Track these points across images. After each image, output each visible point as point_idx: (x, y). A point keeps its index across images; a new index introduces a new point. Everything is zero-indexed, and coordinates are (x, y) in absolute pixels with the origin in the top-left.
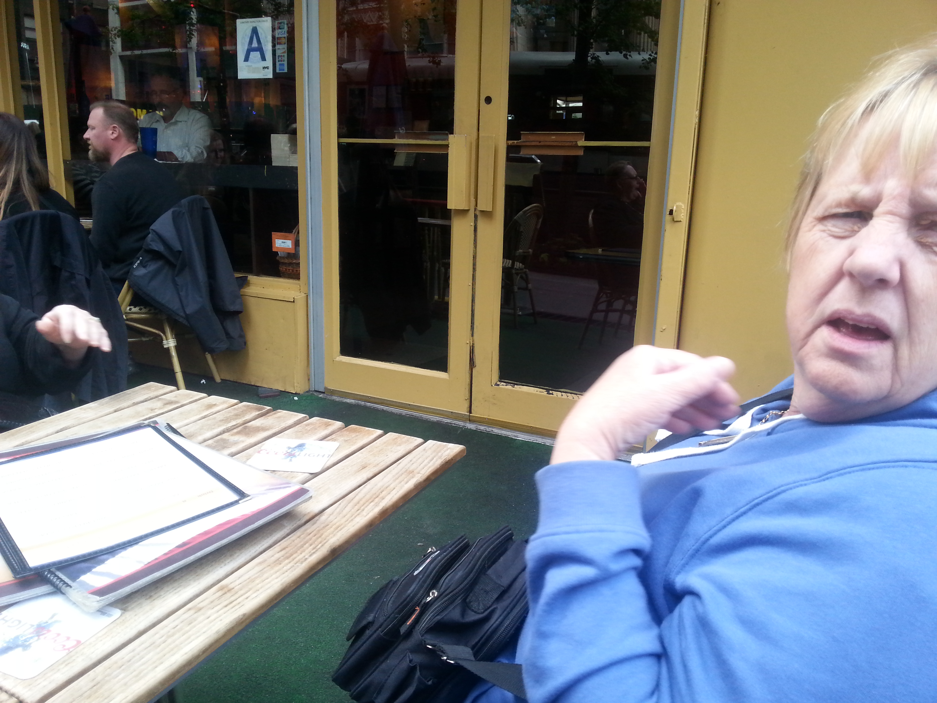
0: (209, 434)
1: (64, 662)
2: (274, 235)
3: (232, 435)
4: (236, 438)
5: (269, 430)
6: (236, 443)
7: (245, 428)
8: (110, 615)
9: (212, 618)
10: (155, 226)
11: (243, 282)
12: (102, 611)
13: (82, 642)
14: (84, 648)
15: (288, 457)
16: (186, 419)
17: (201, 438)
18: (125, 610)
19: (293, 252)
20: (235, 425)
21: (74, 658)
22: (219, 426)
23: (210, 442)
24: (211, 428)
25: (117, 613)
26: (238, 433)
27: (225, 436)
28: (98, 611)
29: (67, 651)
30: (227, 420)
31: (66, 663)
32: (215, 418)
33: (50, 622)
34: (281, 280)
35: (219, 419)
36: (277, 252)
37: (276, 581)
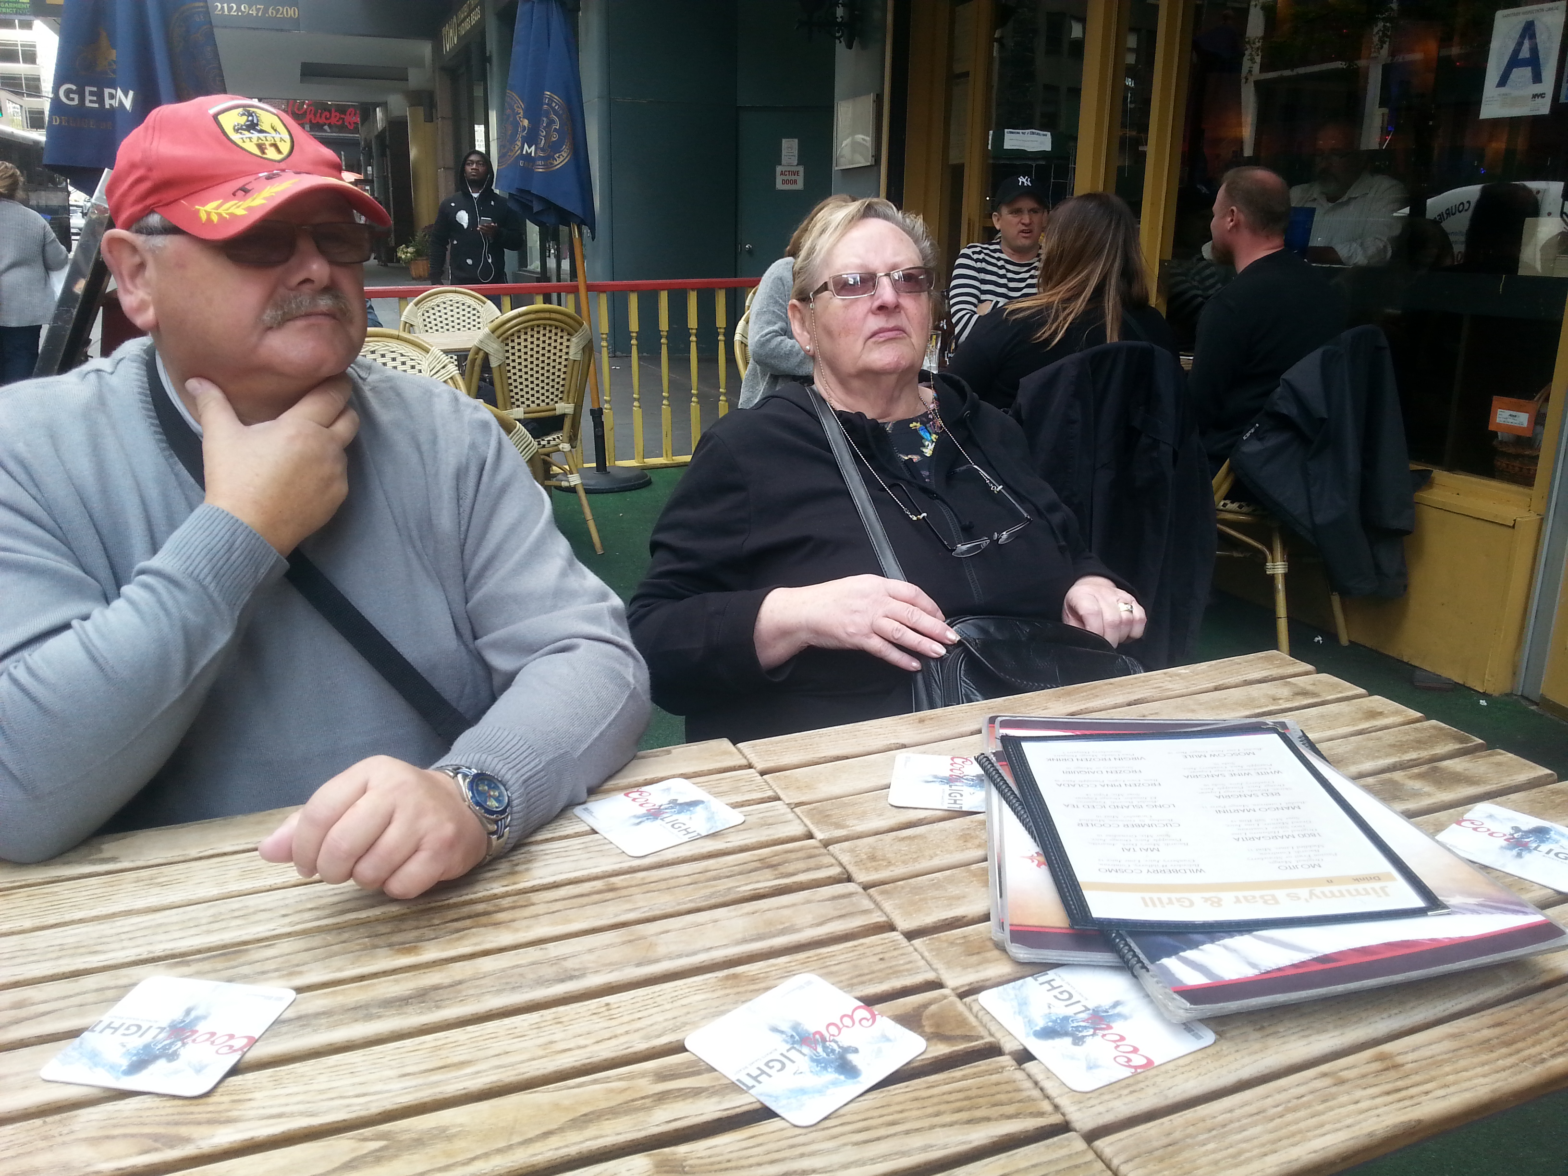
0: (1368, 766)
1: (1128, 1085)
2: (1496, 400)
3: (1410, 778)
4: (1417, 785)
5: (1479, 784)
6: (1416, 794)
7: (1435, 770)
8: (1198, 1037)
9: (1363, 1105)
10: (1292, 374)
11: (1424, 480)
12: (1188, 1026)
13: (1156, 1064)
14: (1157, 1075)
15: (1514, 848)
16: (1330, 728)
17: (1354, 769)
18: (1221, 1036)
19: (1528, 434)
20: (1415, 760)
21: (1141, 1085)
22: (1388, 755)
23: (1370, 780)
24: (1372, 755)
25: (1209, 1037)
26: (1420, 776)
27: (1398, 776)
28: (1184, 1024)
29: (1133, 1070)
30: (1400, 747)
31: (1131, 1089)
32: (1379, 739)
33: (1111, 1012)
34: (1494, 484)
35: (1388, 742)
36: (1496, 433)
37: (1482, 1080)
